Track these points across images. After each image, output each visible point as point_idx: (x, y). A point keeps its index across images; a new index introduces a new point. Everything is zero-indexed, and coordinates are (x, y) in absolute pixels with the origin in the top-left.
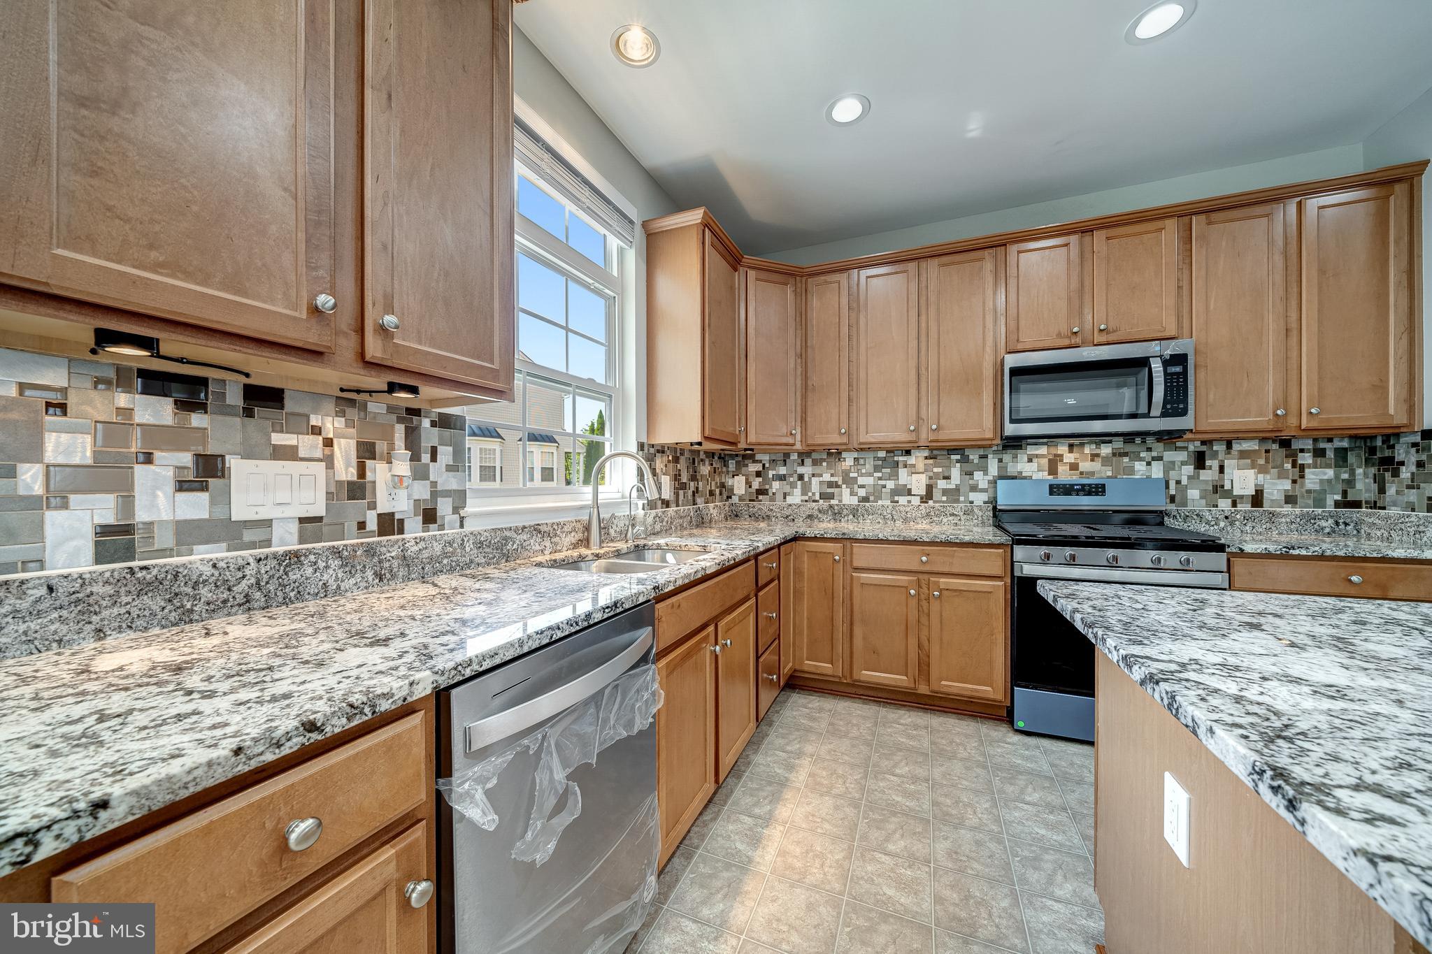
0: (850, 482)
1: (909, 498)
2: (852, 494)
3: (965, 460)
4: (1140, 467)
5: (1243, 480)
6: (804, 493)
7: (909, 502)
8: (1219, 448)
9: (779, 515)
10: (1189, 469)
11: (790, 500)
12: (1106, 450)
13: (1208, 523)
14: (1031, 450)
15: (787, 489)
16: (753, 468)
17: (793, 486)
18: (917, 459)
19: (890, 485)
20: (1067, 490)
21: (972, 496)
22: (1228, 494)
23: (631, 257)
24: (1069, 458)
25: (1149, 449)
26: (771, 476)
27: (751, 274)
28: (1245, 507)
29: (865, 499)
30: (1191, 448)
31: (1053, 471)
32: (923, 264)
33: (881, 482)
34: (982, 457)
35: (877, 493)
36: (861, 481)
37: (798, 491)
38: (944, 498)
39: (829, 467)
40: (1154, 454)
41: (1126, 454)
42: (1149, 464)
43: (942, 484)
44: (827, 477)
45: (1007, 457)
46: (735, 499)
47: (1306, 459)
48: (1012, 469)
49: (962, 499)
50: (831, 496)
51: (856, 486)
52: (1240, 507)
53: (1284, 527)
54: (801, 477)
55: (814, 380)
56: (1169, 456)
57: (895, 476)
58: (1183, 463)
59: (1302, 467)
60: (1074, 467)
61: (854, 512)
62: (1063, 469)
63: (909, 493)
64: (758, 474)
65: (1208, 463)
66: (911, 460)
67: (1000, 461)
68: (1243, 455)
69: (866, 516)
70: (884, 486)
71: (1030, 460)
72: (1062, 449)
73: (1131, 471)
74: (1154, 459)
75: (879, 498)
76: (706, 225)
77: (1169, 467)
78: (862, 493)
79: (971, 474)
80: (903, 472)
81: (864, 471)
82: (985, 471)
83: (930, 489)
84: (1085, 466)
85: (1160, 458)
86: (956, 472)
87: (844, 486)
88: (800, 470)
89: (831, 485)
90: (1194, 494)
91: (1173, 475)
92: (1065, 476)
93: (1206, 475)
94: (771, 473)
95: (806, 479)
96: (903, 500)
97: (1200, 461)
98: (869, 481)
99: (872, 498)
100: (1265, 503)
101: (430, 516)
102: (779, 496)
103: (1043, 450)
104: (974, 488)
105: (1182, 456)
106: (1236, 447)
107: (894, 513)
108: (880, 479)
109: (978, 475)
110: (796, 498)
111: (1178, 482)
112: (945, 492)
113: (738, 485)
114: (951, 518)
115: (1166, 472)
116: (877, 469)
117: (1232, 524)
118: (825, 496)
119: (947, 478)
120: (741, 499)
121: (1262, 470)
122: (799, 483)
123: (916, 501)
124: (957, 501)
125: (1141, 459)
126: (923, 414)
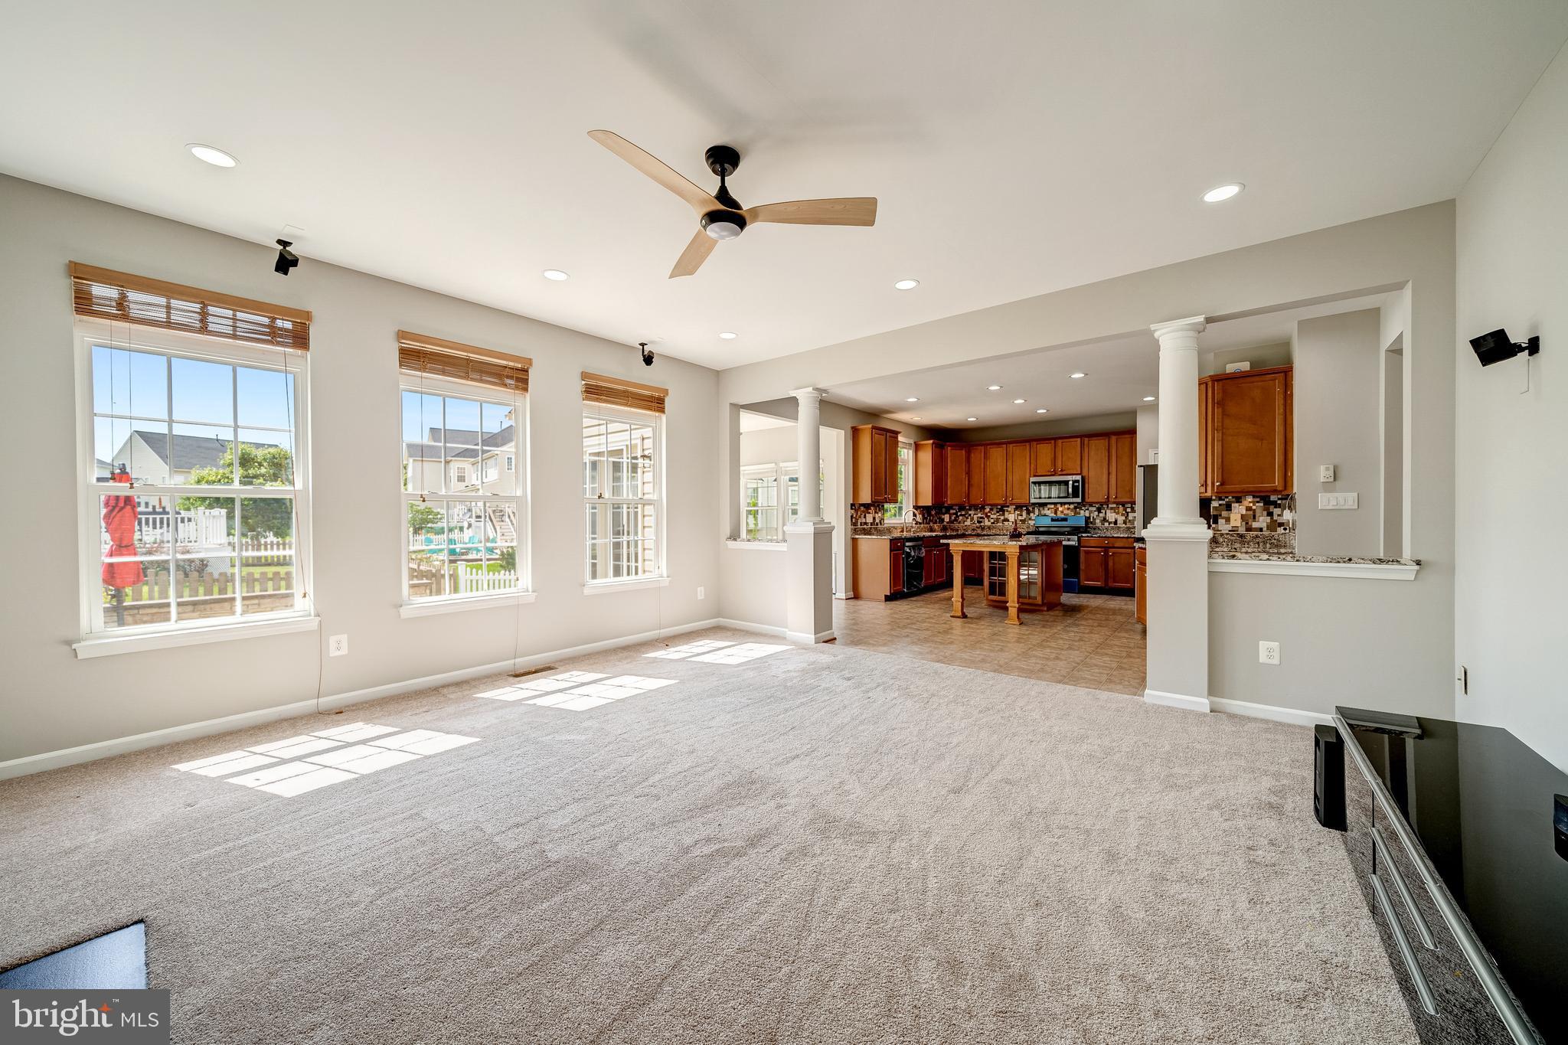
0: (988, 517)
2: (989, 521)
3: (1027, 509)
4: (1082, 512)
5: (1111, 516)
10: (1096, 513)
11: (966, 523)
12: (1072, 506)
14: (1049, 506)
15: (965, 519)
17: (967, 518)
18: (1011, 509)
19: (1002, 518)
20: (1057, 520)
21: (1030, 522)
22: (1107, 521)
23: (911, 452)
24: (1060, 509)
27: (949, 448)
29: (993, 523)
31: (1056, 513)
32: (1008, 445)
34: (1033, 508)
35: (997, 521)
36: (992, 516)
37: (969, 520)
39: (981, 511)
41: (1078, 508)
42: (1085, 511)
43: (1020, 518)
44: (979, 515)
45: (1041, 509)
46: (945, 523)
47: (1129, 510)
48: (1043, 512)
50: (981, 522)
54: (970, 515)
55: (972, 482)
56: (1091, 509)
57: (1004, 515)
59: (1128, 513)
60: (1062, 512)
61: (989, 528)
62: (1059, 513)
63: (1008, 521)
64: (954, 514)
66: (1009, 509)
67: (1039, 510)
68: (1112, 509)
71: (1048, 510)
72: (1059, 506)
74: (1086, 509)
76: (933, 443)
77: (1091, 512)
78: (992, 521)
79: (1029, 514)
80: (1006, 513)
82: (1034, 513)
84: (1066, 512)
85: (1088, 509)
86: (1024, 513)
88: (970, 512)
89: (981, 518)
90: (1098, 521)
91: (1092, 515)
92: (1060, 515)
94: (959, 514)
96: (1006, 523)
97: (1099, 510)
98: (995, 516)
101: (881, 524)
102: (962, 522)
103: (1053, 506)
104: (1030, 519)
105: (1094, 509)
106: (1110, 506)
109: (1032, 514)
110: (968, 523)
111: (1093, 517)
112: (1021, 520)
113: (947, 518)
115: (1090, 514)
116: (998, 512)
118: (979, 522)
119: (1022, 515)
120: (947, 523)
121: (1118, 513)
125: (1082, 510)
126: (1008, 495)
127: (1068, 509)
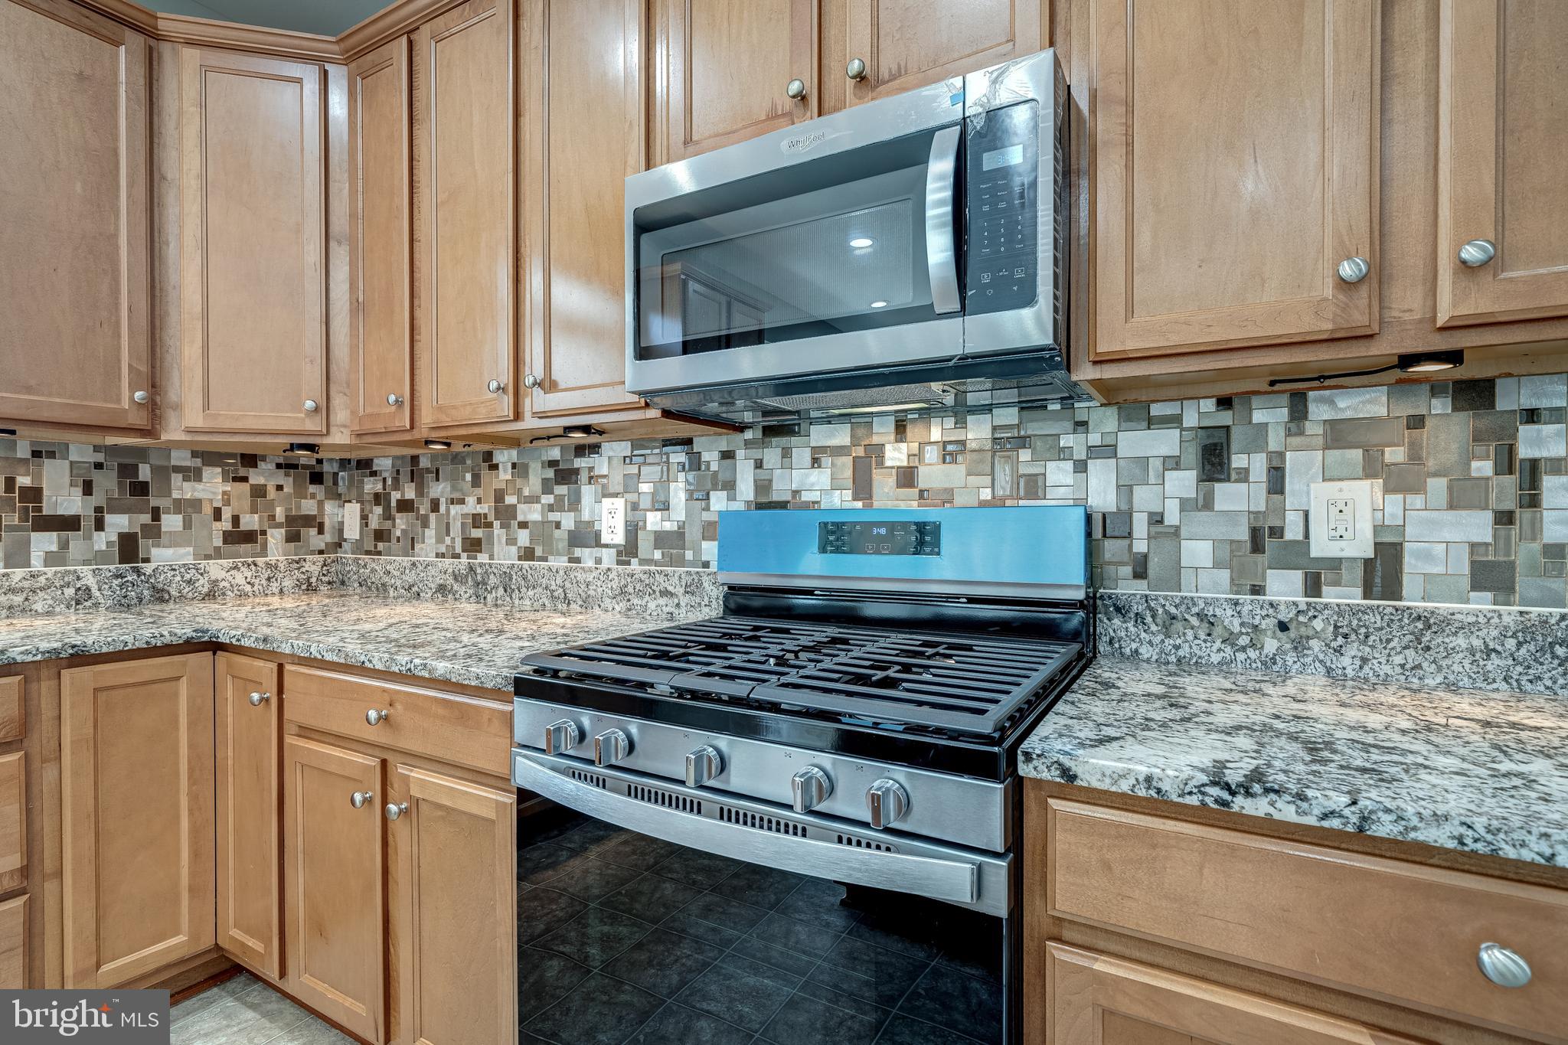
0: (506, 515)
1: (597, 552)
2: (509, 541)
3: (695, 463)
4: (1059, 474)
5: (1338, 511)
6: (440, 540)
7: (598, 561)
8: (1270, 415)
9: (398, 583)
10: (1184, 482)
12: (977, 432)
13: (1230, 639)
14: (819, 437)
15: (416, 530)
16: (371, 486)
17: (424, 523)
18: (611, 460)
19: (568, 521)
22: (1296, 555)
24: (896, 454)
25: (1081, 425)
26: (393, 504)
28: (1342, 595)
29: (527, 554)
30: (1191, 419)
31: (862, 488)
33: (554, 516)
34: (728, 455)
35: (547, 540)
36: (522, 513)
37: (430, 535)
38: (657, 555)
39: (475, 484)
40: (1094, 439)
41: (1023, 442)
42: (1081, 467)
43: (654, 521)
44: (471, 506)
45: (771, 455)
46: (346, 549)
47: (1545, 442)
48: (782, 485)
49: (689, 555)
50: (477, 547)
51: (514, 524)
52: (1331, 596)
53: (1459, 665)
54: (435, 506)
56: (1135, 442)
57: (575, 504)
58: (1173, 463)
59: (1532, 472)
60: (907, 477)
62: (884, 485)
63: (598, 540)
64: (377, 500)
65: (1238, 461)
66: (600, 464)
67: (759, 465)
68: (1338, 434)
69: (524, 590)
70: (558, 525)
71: (816, 462)
72: (884, 431)
73: (1034, 486)
74: (1093, 451)
75: (550, 551)
77: (1134, 475)
78: (523, 538)
79: (705, 497)
80: (587, 492)
81: (526, 492)
82: (730, 486)
83: (633, 530)
84: (932, 474)
85: (1108, 450)
86: (678, 494)
87: (497, 524)
88: (434, 490)
89: (478, 520)
90: (1197, 552)
91: (1144, 499)
93: (1229, 496)
94: (396, 496)
95: (443, 509)
96: (587, 555)
97: (1214, 457)
98: (534, 513)
99: (539, 552)
100: (1410, 584)
103: (844, 436)
105: (1165, 442)
106: (1319, 410)
107: (568, 585)
108: (551, 508)
109: (718, 500)
111: (1157, 519)
112: (661, 539)
113: (349, 517)
114: (662, 601)
115: (1125, 490)
116: (547, 488)
117: (1300, 646)
118: (468, 546)
120: (354, 549)
121: (1399, 482)
122: (433, 517)
123: (608, 557)
124: (681, 562)
125: (1062, 454)
127: (950, 453)
